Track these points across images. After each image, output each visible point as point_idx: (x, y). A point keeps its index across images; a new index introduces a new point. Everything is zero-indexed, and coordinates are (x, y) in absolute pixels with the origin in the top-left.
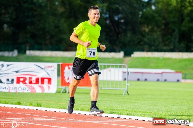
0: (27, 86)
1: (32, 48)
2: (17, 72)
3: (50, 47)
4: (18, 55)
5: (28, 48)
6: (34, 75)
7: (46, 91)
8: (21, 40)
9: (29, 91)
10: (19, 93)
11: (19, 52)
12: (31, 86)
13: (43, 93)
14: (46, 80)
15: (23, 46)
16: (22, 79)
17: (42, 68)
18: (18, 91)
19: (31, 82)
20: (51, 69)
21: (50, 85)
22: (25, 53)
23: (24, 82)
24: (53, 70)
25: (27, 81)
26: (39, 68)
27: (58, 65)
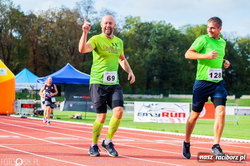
0: (169, 118)
1: (173, 93)
2: (162, 109)
3: (185, 92)
4: (163, 98)
5: (170, 92)
6: (174, 111)
7: (182, 122)
8: (165, 88)
9: (171, 122)
10: (164, 123)
11: (164, 96)
12: (172, 119)
13: (180, 123)
14: (182, 115)
15: (167, 91)
16: (166, 114)
17: (179, 107)
18: (163, 122)
19: (172, 116)
20: (185, 107)
21: (184, 118)
22: (168, 96)
23: (167, 116)
24: (187, 108)
25: (169, 115)
26: (177, 107)
27: (190, 104)
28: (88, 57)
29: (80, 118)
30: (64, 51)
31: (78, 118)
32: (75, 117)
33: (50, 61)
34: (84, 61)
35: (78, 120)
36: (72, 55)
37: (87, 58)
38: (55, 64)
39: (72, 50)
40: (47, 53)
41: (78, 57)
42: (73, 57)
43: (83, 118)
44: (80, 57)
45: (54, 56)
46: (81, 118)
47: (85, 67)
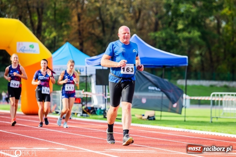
28: (163, 24)
29: (152, 118)
30: (126, 15)
31: (150, 118)
32: (146, 117)
33: (103, 31)
34: (156, 30)
35: (150, 121)
36: (137, 21)
37: (161, 26)
38: (111, 35)
39: (137, 14)
40: (98, 18)
41: (146, 23)
42: (138, 25)
43: (156, 118)
44: (150, 24)
45: (110, 23)
46: (154, 119)
47: (158, 40)
